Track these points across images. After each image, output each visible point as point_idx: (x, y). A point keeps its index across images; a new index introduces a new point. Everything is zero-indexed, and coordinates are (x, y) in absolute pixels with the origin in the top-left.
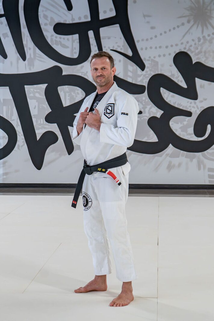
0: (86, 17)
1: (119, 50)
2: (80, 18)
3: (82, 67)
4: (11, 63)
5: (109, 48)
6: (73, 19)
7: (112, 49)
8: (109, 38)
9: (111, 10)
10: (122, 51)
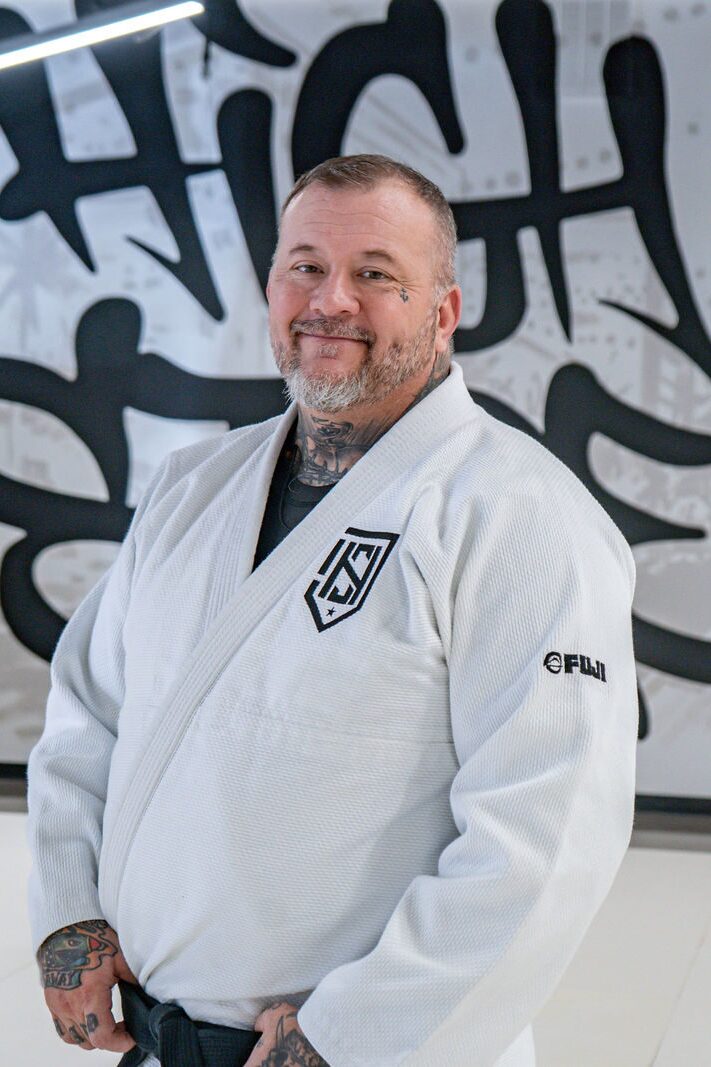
0: (512, 179)
1: (629, 302)
2: (491, 184)
3: (493, 361)
4: (240, 340)
5: (593, 293)
6: (466, 186)
7: (603, 295)
8: (594, 258)
9: (604, 156)
10: (642, 307)
